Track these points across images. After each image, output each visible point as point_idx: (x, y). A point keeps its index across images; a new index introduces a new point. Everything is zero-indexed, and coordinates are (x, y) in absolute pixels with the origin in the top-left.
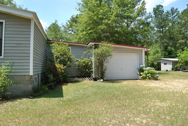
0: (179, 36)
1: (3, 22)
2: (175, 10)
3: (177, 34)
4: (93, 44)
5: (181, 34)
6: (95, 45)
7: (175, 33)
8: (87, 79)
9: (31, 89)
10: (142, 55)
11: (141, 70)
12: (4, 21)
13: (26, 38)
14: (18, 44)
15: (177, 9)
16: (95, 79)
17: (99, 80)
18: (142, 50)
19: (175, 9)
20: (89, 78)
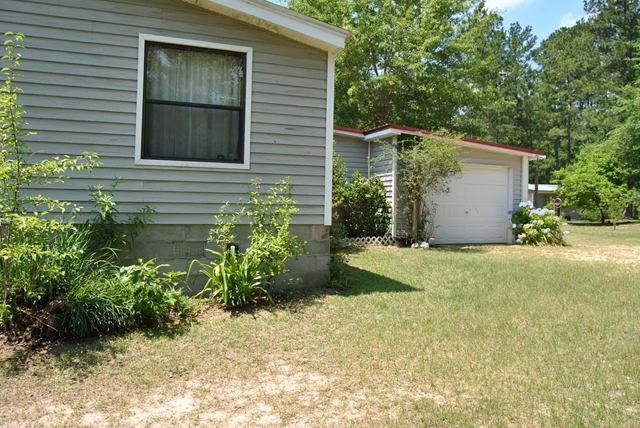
0: (548, 115)
1: (245, 54)
2: (524, 33)
3: (542, 108)
4: (399, 132)
5: (554, 110)
6: (402, 137)
7: (535, 107)
8: (377, 239)
9: (326, 268)
10: (521, 172)
11: (521, 217)
12: (249, 50)
13: (315, 110)
14: (290, 127)
15: (528, 30)
16: (404, 242)
17: (417, 245)
18: (521, 158)
19: (524, 28)
20: (382, 240)
